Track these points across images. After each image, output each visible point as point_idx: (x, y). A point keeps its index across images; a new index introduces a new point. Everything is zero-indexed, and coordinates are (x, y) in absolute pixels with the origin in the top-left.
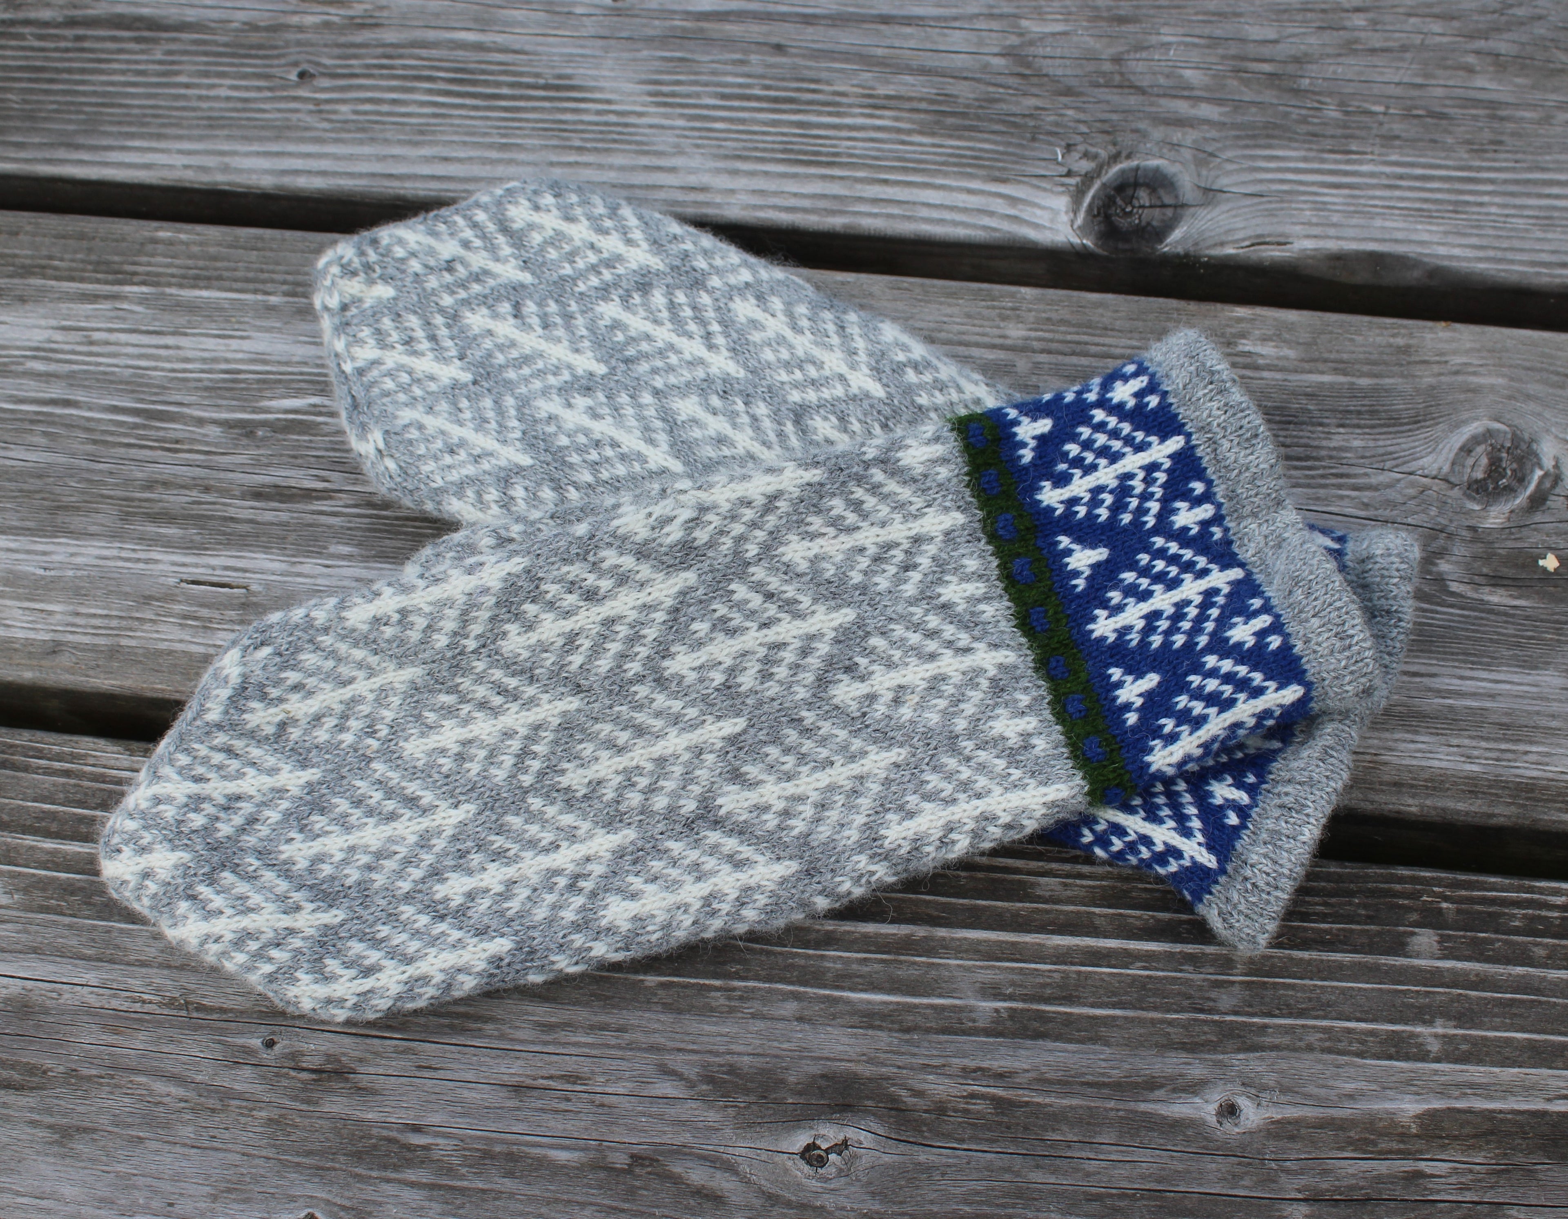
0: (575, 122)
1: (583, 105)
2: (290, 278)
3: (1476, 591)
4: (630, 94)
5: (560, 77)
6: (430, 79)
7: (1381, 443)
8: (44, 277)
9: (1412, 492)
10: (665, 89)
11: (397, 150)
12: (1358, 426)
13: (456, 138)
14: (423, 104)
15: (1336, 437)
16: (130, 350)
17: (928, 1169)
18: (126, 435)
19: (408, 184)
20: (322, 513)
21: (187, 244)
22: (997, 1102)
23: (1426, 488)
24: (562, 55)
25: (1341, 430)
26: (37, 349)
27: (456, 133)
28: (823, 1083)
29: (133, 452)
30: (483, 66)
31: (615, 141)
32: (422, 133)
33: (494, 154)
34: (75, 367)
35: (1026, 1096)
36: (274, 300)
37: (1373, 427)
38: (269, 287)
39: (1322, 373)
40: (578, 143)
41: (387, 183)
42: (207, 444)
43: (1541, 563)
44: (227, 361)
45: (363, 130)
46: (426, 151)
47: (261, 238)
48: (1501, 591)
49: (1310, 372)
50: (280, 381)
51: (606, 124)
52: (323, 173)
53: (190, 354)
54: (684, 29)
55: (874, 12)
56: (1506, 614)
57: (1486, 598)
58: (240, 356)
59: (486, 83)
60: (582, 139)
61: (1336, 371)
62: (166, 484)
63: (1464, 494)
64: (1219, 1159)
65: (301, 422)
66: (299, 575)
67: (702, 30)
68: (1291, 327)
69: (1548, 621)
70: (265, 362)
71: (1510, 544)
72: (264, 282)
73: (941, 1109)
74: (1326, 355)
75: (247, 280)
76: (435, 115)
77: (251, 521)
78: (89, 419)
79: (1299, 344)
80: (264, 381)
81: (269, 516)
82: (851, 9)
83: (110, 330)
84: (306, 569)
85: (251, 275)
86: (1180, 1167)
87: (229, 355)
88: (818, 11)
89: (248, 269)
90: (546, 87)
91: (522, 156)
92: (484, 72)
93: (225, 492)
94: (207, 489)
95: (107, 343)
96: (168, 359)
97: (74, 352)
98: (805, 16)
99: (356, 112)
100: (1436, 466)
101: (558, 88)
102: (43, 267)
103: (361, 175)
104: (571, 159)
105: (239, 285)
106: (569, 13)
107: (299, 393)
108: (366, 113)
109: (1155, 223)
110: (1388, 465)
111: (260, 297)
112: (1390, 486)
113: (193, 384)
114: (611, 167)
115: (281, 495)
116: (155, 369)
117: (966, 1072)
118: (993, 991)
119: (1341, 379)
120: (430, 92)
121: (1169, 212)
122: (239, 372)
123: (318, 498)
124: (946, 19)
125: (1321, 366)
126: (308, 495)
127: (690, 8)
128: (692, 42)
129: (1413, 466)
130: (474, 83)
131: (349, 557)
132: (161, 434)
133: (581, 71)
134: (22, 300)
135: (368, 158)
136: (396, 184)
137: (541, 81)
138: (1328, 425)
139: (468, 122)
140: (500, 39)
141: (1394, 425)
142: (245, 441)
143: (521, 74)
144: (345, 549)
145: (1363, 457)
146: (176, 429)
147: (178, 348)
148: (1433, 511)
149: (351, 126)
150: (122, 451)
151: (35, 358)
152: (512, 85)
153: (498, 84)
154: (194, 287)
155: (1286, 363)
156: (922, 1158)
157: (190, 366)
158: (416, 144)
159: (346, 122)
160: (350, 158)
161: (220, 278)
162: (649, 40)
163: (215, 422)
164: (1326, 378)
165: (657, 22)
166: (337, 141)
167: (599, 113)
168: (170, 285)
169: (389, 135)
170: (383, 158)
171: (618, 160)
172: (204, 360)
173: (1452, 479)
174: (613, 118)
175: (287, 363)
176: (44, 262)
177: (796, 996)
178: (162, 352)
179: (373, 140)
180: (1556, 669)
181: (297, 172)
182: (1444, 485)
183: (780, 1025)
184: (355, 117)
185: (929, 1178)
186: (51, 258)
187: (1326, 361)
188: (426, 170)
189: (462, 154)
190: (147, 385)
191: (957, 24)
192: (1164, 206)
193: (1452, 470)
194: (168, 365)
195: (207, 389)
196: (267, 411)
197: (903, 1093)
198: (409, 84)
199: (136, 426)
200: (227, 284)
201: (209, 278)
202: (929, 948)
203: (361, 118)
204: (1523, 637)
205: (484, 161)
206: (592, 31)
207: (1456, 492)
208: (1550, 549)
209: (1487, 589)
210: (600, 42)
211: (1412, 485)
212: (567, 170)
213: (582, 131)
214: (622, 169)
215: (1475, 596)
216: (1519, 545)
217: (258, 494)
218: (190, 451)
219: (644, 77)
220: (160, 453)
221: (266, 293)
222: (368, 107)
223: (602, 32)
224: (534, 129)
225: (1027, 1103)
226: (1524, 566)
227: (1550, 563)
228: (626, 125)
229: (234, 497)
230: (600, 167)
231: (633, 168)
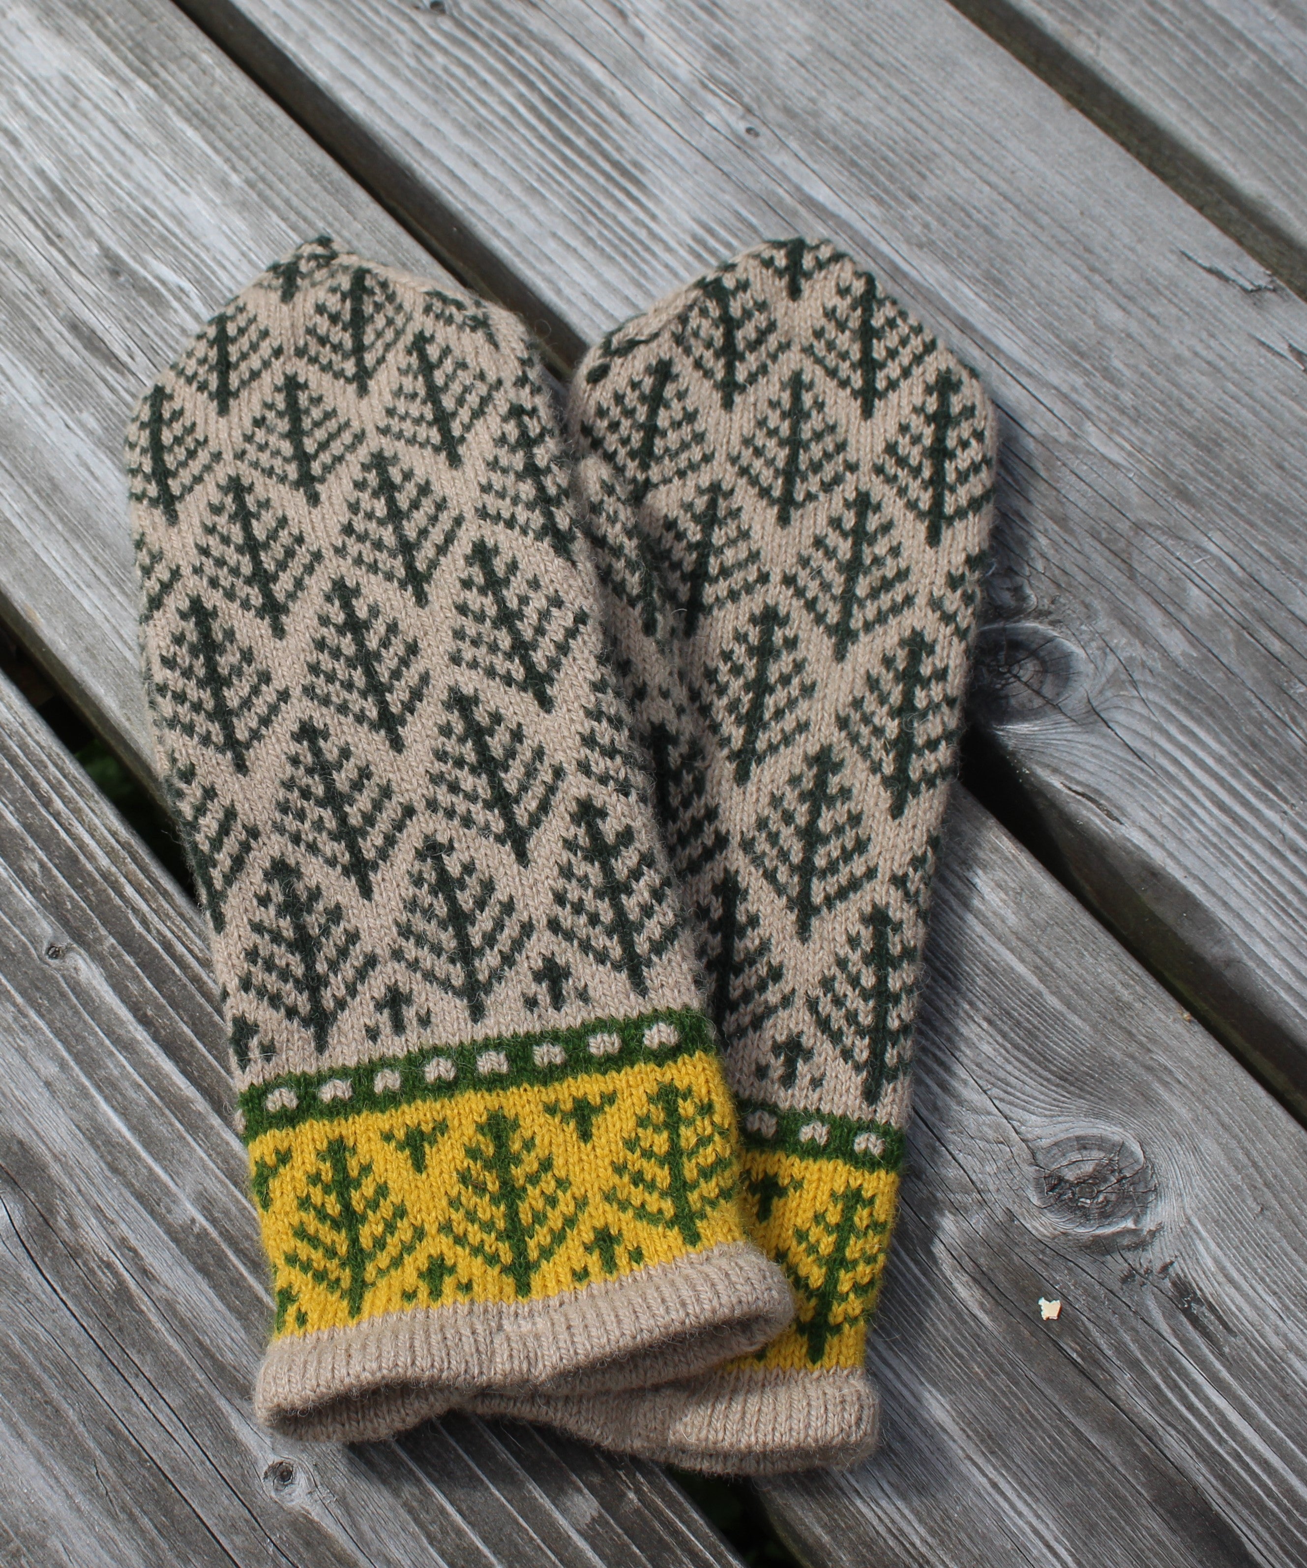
0: (608, 214)
1: (630, 204)
2: (262, 170)
3: (954, 1270)
4: (678, 224)
5: (636, 164)
6: (531, 85)
7: (1009, 1068)
8: (92, 25)
9: (991, 1134)
10: (712, 242)
11: (445, 127)
12: (1004, 1035)
13: (501, 153)
14: (504, 102)
15: (974, 1026)
16: (96, 134)
17: (21, 1285)
18: (30, 200)
19: (426, 163)
20: (104, 381)
21: (214, 81)
22: (122, 1290)
23: (1006, 1142)
24: (657, 146)
25: (985, 1025)
26: (34, 80)
27: (505, 148)
28: (15, 1148)
29: (23, 220)
30: (584, 107)
31: (625, 256)
32: (479, 127)
33: (516, 190)
34: (45, 116)
35: (145, 1304)
36: (235, 179)
37: (1016, 1047)
38: (240, 165)
39: (1022, 960)
40: (592, 234)
41: (410, 148)
42: (78, 255)
43: (1042, 1302)
44: (154, 200)
45: (437, 89)
46: (467, 146)
47: (272, 119)
48: (978, 1293)
49: (1012, 950)
50: (176, 248)
51: (632, 235)
52: (371, 102)
53: (134, 173)
54: (781, 201)
55: (962, 312)
56: (959, 1315)
57: (956, 1284)
58: (167, 204)
59: (572, 124)
60: (600, 234)
61: (1037, 970)
62: (19, 263)
63: (1037, 1179)
64: (236, 1502)
65: (159, 295)
66: (42, 416)
67: (795, 213)
68: (1036, 895)
69: (991, 1356)
70: (180, 224)
71: (1031, 1259)
72: (241, 158)
73: (75, 1253)
74: (1042, 948)
75: (229, 146)
76: (504, 120)
77: (50, 344)
78: (17, 166)
79: (1028, 916)
80: (164, 239)
81: (65, 350)
82: (944, 295)
83: (97, 107)
84: (50, 415)
85: (236, 144)
86: (202, 1476)
87: (161, 197)
88: (913, 273)
89: (239, 138)
90: (615, 164)
91: (537, 210)
92: (579, 113)
93: (54, 305)
94: (44, 292)
95: (85, 115)
96: (114, 164)
97: (56, 104)
98: (897, 268)
99: (446, 70)
100: (1038, 1132)
101: (624, 172)
102: (98, 17)
103: (398, 127)
104: (574, 243)
105: (220, 145)
106: (699, 114)
107: (179, 269)
108: (453, 76)
109: (1013, 702)
110: (995, 1092)
111: (226, 168)
112: (975, 1111)
113: (113, 200)
114: (599, 276)
115: (89, 340)
116: (99, 164)
117: (123, 1244)
118: (206, 1203)
119: (1034, 981)
120: (521, 97)
121: (1038, 702)
122: (154, 216)
123: (113, 367)
124: (1019, 367)
125: (1027, 954)
126: (110, 358)
127: (806, 188)
128: (776, 219)
129: (1017, 1113)
130: (563, 116)
131: (90, 432)
132: (55, 220)
133: (659, 174)
134: (60, 31)
135: (416, 116)
136: (417, 155)
137: (616, 156)
138: (977, 1010)
139: (524, 146)
140: (620, 93)
141: (1038, 1063)
142: (106, 276)
143: (606, 137)
144: (92, 423)
145: (979, 1065)
146: (66, 226)
147: (131, 161)
148: (990, 1168)
149: (430, 78)
150: (14, 210)
151: (26, 86)
152: (591, 142)
153: (580, 132)
154: (188, 120)
155: (998, 923)
156: (26, 1274)
157: (124, 183)
158: (464, 132)
159: (430, 71)
160: (405, 105)
161: (212, 128)
162: (742, 188)
163: (100, 243)
164: (1020, 968)
165: (764, 178)
166: (409, 83)
167: (637, 221)
168: (172, 104)
169: (452, 109)
170: (426, 124)
171: (610, 274)
172: (139, 186)
173: (1040, 1157)
174: (643, 234)
175: (195, 239)
176: (101, 12)
177: (63, 1065)
178: (117, 156)
179: (435, 103)
180: (953, 1404)
181: (352, 85)
182: (1026, 1154)
183: (31, 1075)
184: (440, 72)
185: (15, 1294)
186: (109, 13)
187: (1036, 952)
188: (450, 161)
189: (491, 171)
190: (81, 173)
191: (1024, 380)
192: (1038, 693)
193: (1049, 1149)
194: (110, 169)
195: (118, 211)
196: (144, 265)
197: (63, 1213)
198: (510, 77)
199: (42, 199)
200: (212, 137)
201: (203, 121)
202: (194, 1124)
203: (445, 77)
204: (952, 1347)
205: (503, 190)
206: (702, 144)
207: (1030, 1171)
208: (1064, 1297)
209: (966, 1278)
210: (699, 159)
211: (997, 1127)
212: (561, 250)
213: (606, 226)
214: (606, 284)
215: (948, 1273)
216: (1039, 1268)
217: (76, 327)
218: (61, 251)
219: (704, 218)
220: (38, 234)
221: (234, 169)
222: (459, 72)
223: (712, 154)
224: (570, 193)
225: (141, 1312)
226: (1023, 1290)
227: (1049, 1309)
228: (647, 249)
229: (56, 314)
230: (590, 268)
231: (615, 291)
